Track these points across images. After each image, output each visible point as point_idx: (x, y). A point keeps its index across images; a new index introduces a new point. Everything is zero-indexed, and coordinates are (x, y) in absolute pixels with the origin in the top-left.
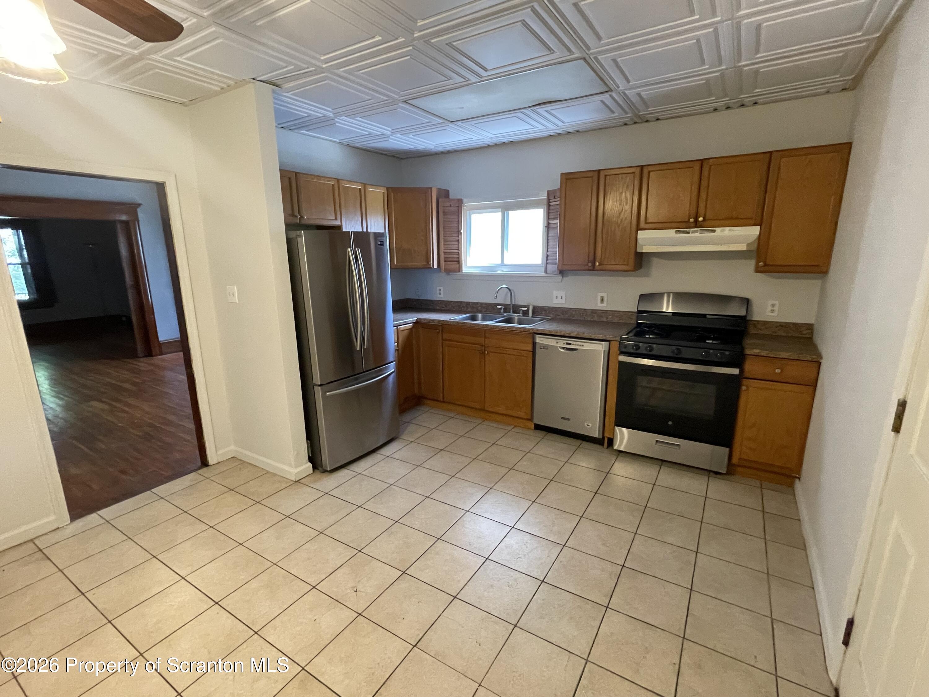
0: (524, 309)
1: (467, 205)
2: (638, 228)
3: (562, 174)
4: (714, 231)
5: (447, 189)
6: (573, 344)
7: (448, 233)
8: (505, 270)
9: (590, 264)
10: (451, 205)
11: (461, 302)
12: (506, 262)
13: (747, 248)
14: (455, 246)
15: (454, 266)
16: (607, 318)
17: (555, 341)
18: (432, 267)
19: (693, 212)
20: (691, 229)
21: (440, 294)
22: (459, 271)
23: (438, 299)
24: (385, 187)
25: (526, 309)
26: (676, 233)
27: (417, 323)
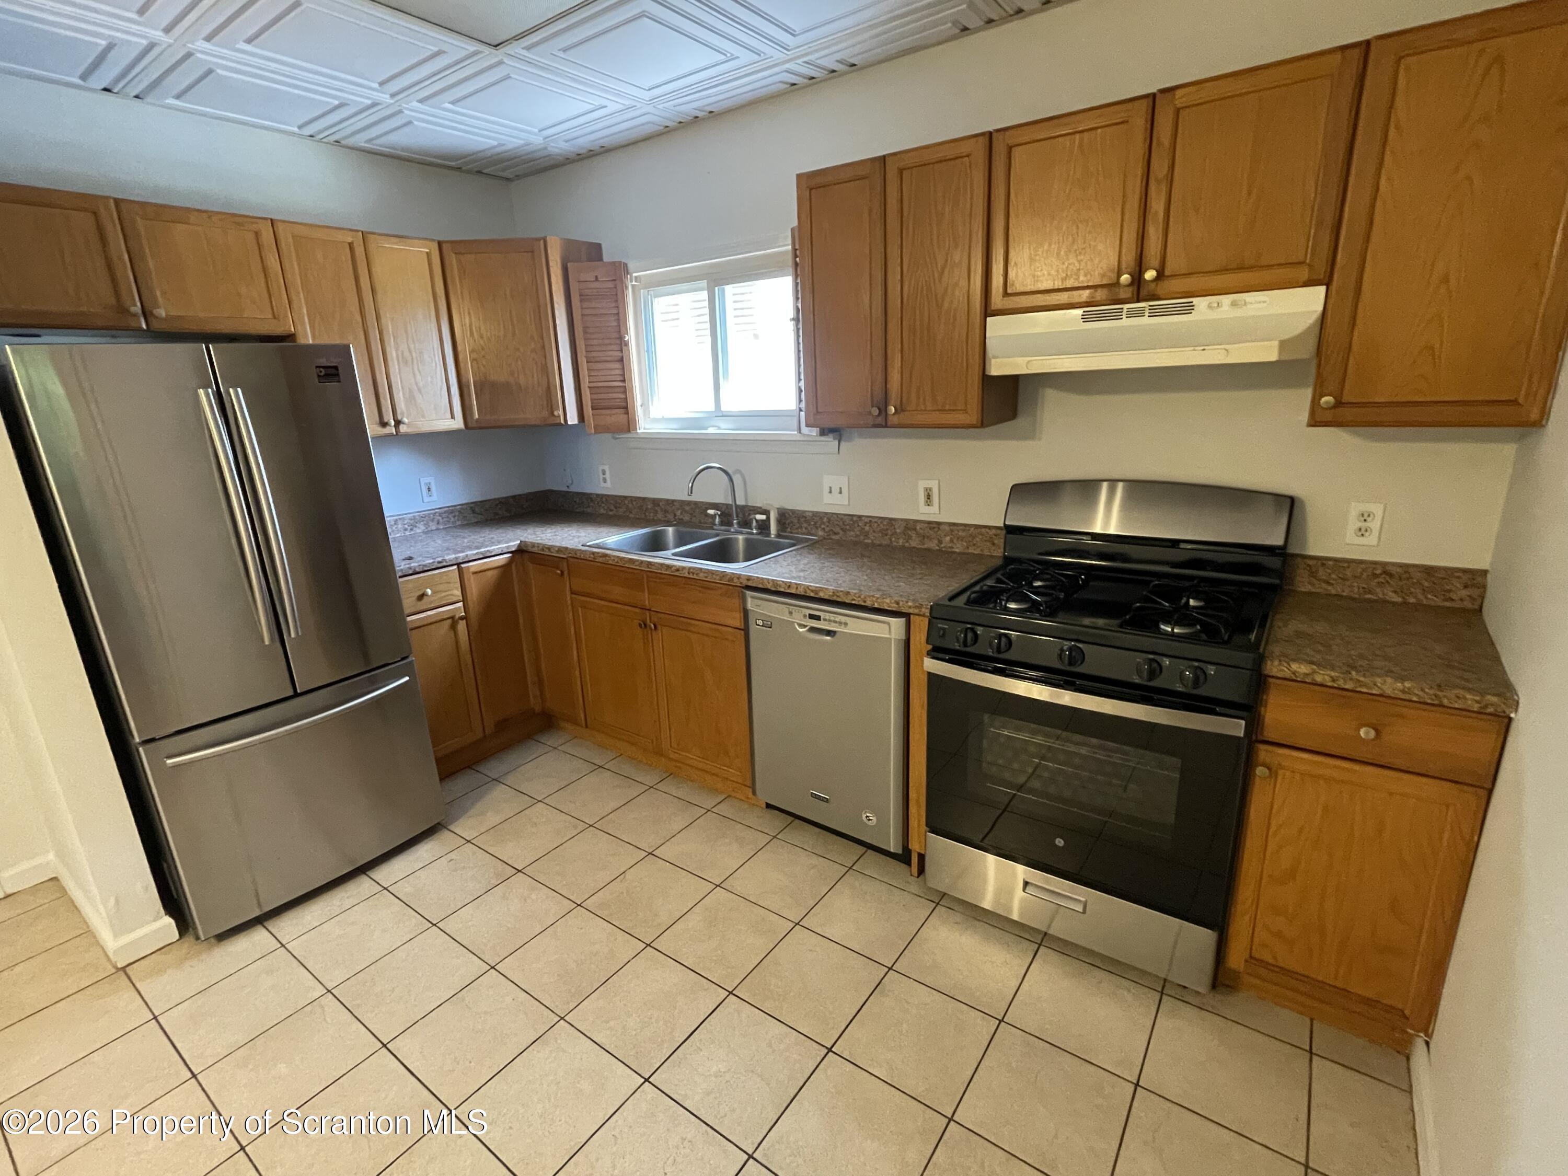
0: (759, 517)
1: (639, 273)
2: (988, 311)
3: (799, 176)
4: (1188, 309)
5: (597, 241)
6: (825, 620)
7: (595, 342)
8: (723, 425)
9: (875, 411)
10: (596, 277)
11: (644, 499)
12: (724, 408)
13: (1280, 353)
14: (613, 372)
15: (618, 417)
16: (940, 542)
17: (785, 609)
18: (562, 422)
19: (1129, 258)
20: (1126, 306)
21: (605, 480)
22: (629, 431)
23: (599, 492)
24: (433, 240)
25: (764, 517)
26: (1085, 319)
27: (521, 552)
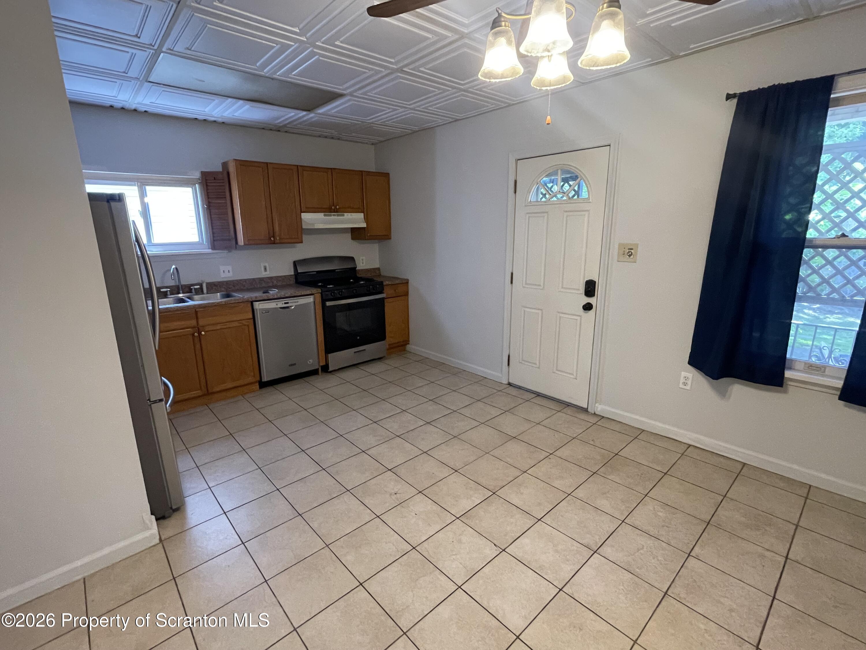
0: (196, 287)
2: (301, 211)
4: (343, 215)
6: (290, 303)
8: (154, 250)
9: (272, 239)
16: (273, 283)
17: (274, 304)
20: (332, 213)
25: (198, 287)
26: (324, 216)
